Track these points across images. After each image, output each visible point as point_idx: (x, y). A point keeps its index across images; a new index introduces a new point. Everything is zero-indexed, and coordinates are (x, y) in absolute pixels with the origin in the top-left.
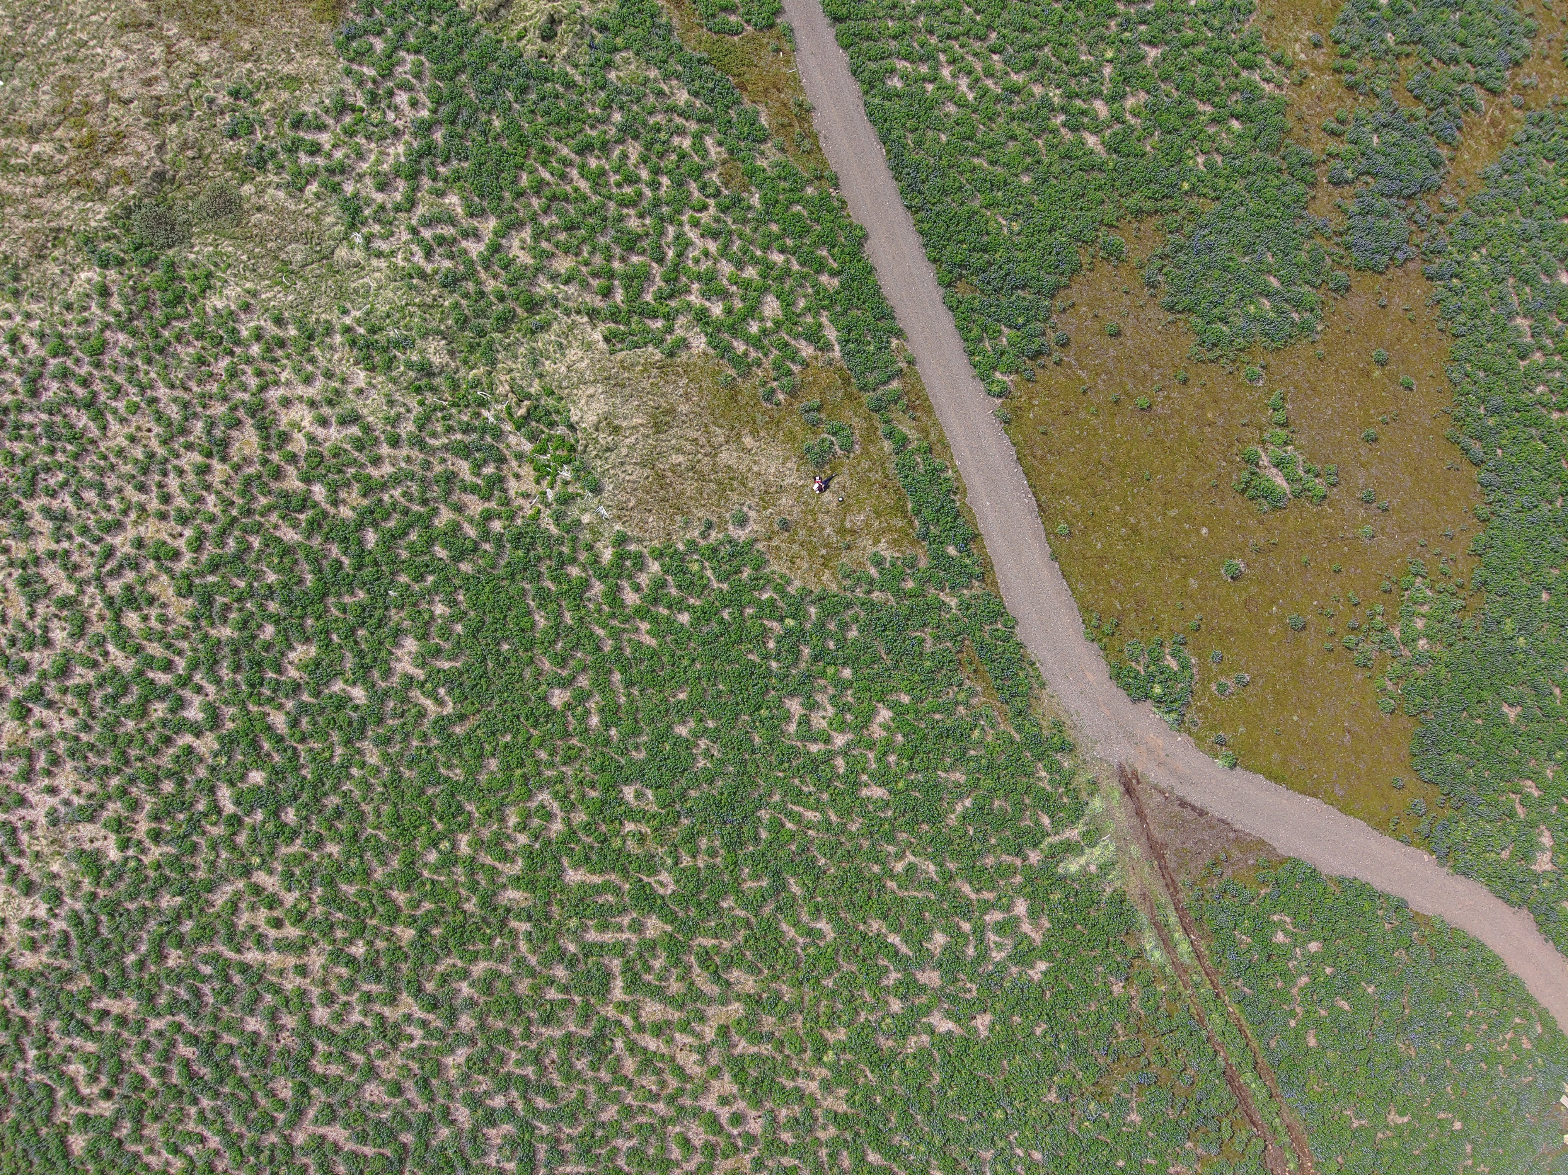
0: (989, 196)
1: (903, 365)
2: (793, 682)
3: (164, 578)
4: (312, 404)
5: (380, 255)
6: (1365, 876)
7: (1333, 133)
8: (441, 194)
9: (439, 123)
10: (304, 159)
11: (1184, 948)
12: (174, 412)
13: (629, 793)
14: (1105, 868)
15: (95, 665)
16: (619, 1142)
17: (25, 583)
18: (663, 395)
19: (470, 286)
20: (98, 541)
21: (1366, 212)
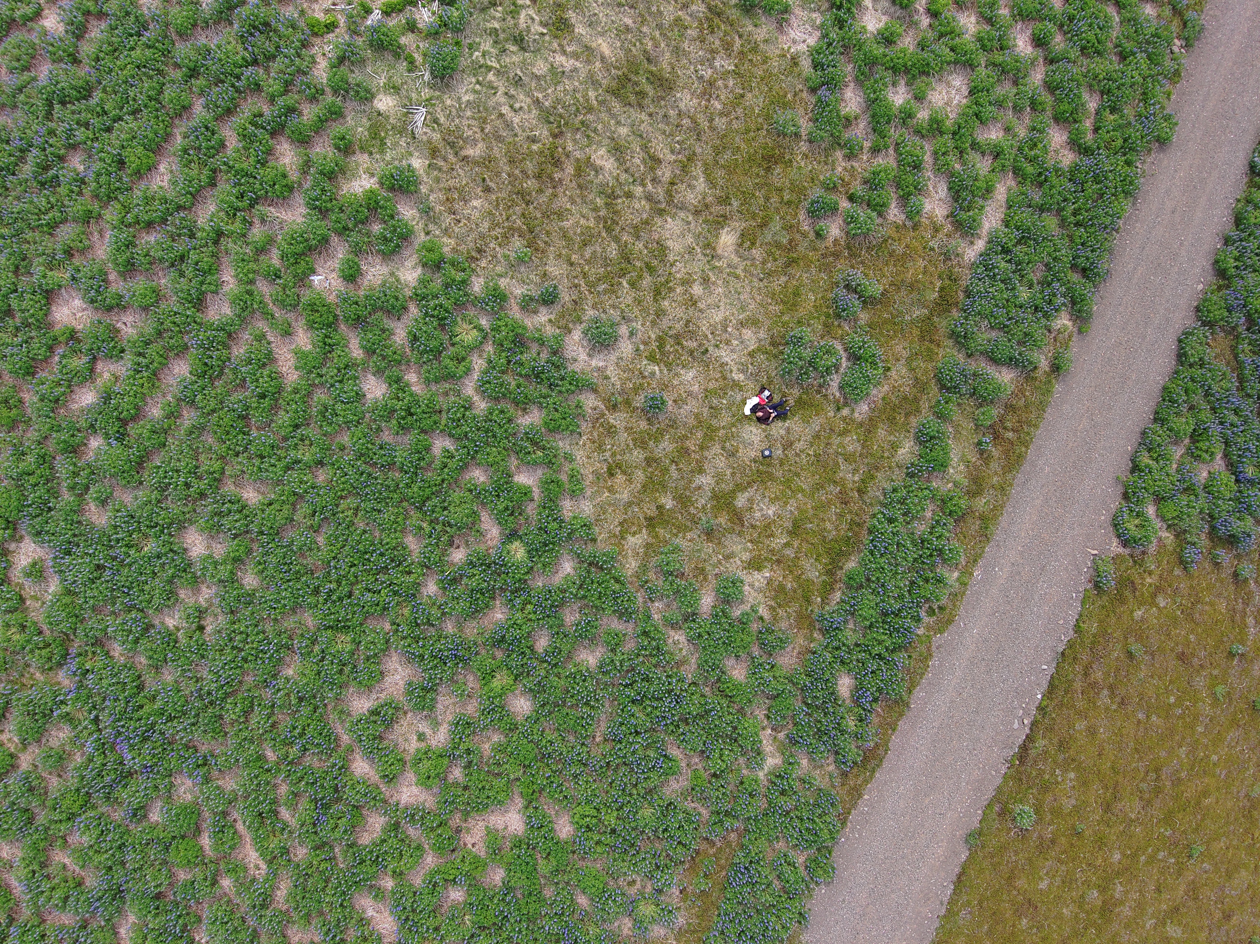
1: (1044, 364)
18: (677, 51)
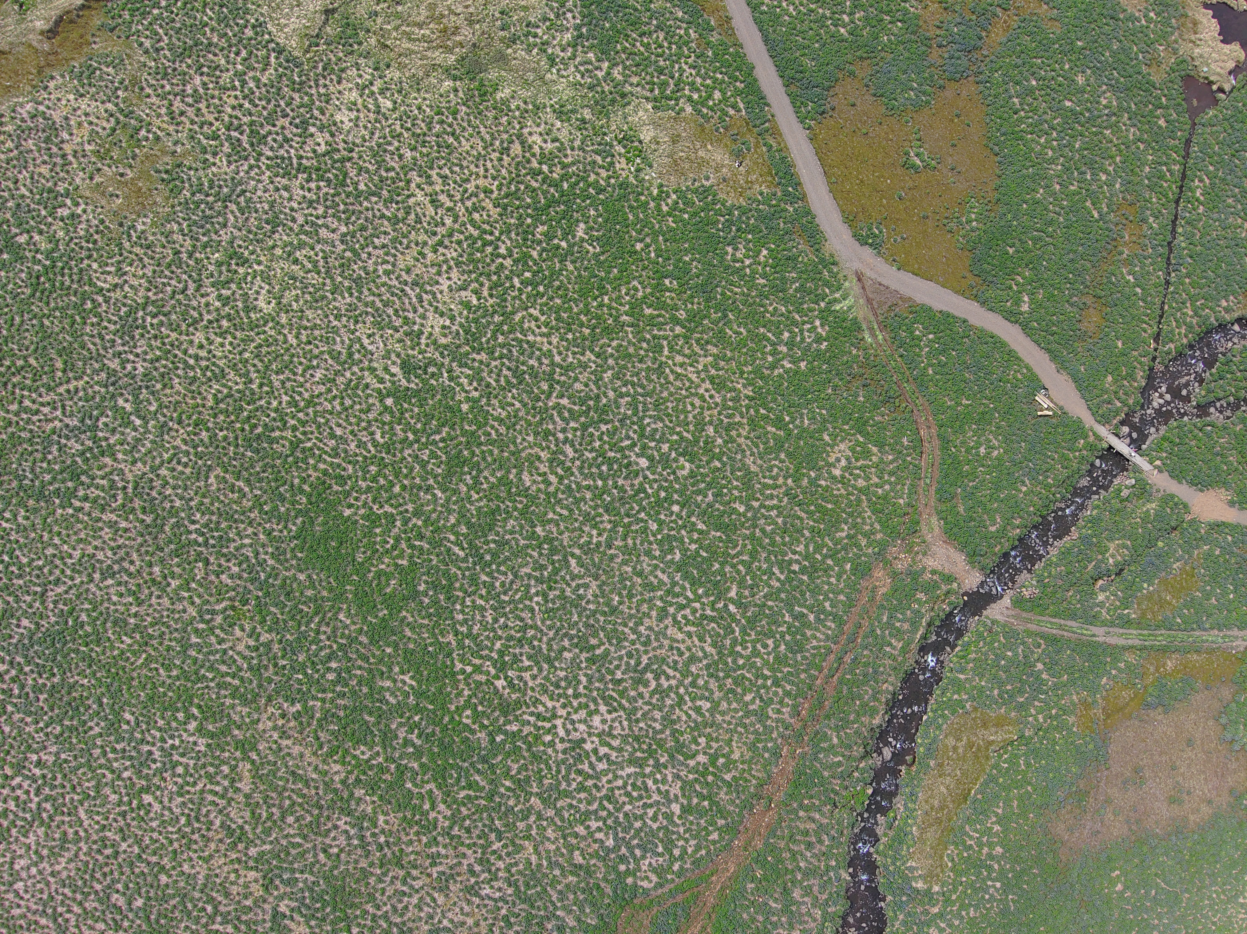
0: (802, 52)
1: (770, 117)
2: (728, 240)
3: (487, 200)
4: (541, 134)
5: (563, 77)
6: (951, 311)
7: (938, 27)
8: (586, 53)
9: (585, 25)
10: (531, 40)
11: (880, 337)
12: (488, 137)
13: (667, 282)
14: (850, 308)
15: (463, 233)
16: (669, 404)
17: (432, 202)
18: (676, 129)
19: (599, 89)
20: (460, 186)
21: (951, 58)
